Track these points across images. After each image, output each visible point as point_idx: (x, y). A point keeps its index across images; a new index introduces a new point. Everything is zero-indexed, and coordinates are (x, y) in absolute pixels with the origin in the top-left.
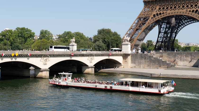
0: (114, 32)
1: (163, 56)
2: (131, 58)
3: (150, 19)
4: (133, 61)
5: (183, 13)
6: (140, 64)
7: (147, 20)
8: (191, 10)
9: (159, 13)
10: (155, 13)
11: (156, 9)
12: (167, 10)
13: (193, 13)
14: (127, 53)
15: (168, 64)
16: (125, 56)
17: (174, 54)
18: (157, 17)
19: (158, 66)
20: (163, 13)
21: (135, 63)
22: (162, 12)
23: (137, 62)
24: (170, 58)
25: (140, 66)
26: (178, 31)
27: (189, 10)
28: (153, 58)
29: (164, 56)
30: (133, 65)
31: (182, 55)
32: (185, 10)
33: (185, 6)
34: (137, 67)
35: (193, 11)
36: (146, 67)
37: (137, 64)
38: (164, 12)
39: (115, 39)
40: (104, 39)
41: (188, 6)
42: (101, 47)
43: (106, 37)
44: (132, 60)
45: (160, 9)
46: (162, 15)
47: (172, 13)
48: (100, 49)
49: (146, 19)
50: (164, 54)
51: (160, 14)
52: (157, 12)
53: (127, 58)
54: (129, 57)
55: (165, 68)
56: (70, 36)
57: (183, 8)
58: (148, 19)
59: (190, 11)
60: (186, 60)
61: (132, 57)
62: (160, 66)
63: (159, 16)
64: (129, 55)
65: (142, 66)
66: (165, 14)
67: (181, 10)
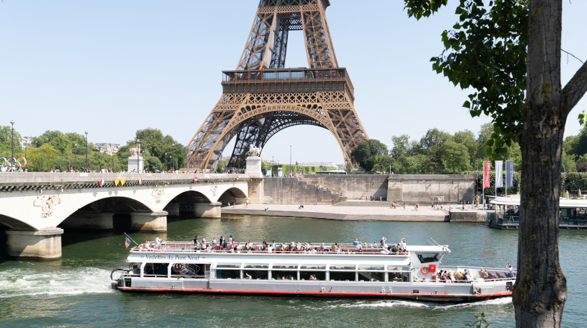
0: (167, 137)
1: (317, 182)
2: (265, 186)
3: (236, 115)
4: (268, 192)
5: (293, 108)
6: (282, 196)
7: (230, 117)
8: (307, 104)
9: (251, 106)
10: (244, 106)
11: (246, 99)
12: (265, 101)
13: (310, 110)
14: (256, 176)
15: (333, 197)
16: (253, 182)
17: (337, 178)
18: (248, 113)
19: (316, 200)
20: (259, 107)
21: (271, 196)
22: (256, 105)
23: (276, 192)
24: (330, 185)
25: (281, 201)
26: (267, 138)
27: (302, 104)
28: (306, 186)
29: (319, 182)
30: (269, 198)
31: (351, 180)
32: (295, 104)
33: (296, 98)
34: (276, 202)
35: (309, 106)
36: (293, 202)
37: (276, 197)
38: (260, 104)
39: (175, 149)
40: (153, 148)
41: (299, 98)
42: (154, 164)
43: (156, 145)
44: (265, 190)
45: (252, 99)
46: (257, 109)
47: (274, 108)
48: (154, 167)
49: (228, 115)
50: (319, 178)
51: (254, 107)
52: (248, 104)
53: (257, 185)
54: (261, 185)
55: (329, 202)
56: (59, 140)
57: (292, 101)
58: (232, 116)
59: (304, 106)
60: (358, 189)
61: (265, 183)
62: (320, 200)
63: (252, 111)
64: (260, 180)
65: (284, 200)
66: (262, 108)
67: (288, 104)
